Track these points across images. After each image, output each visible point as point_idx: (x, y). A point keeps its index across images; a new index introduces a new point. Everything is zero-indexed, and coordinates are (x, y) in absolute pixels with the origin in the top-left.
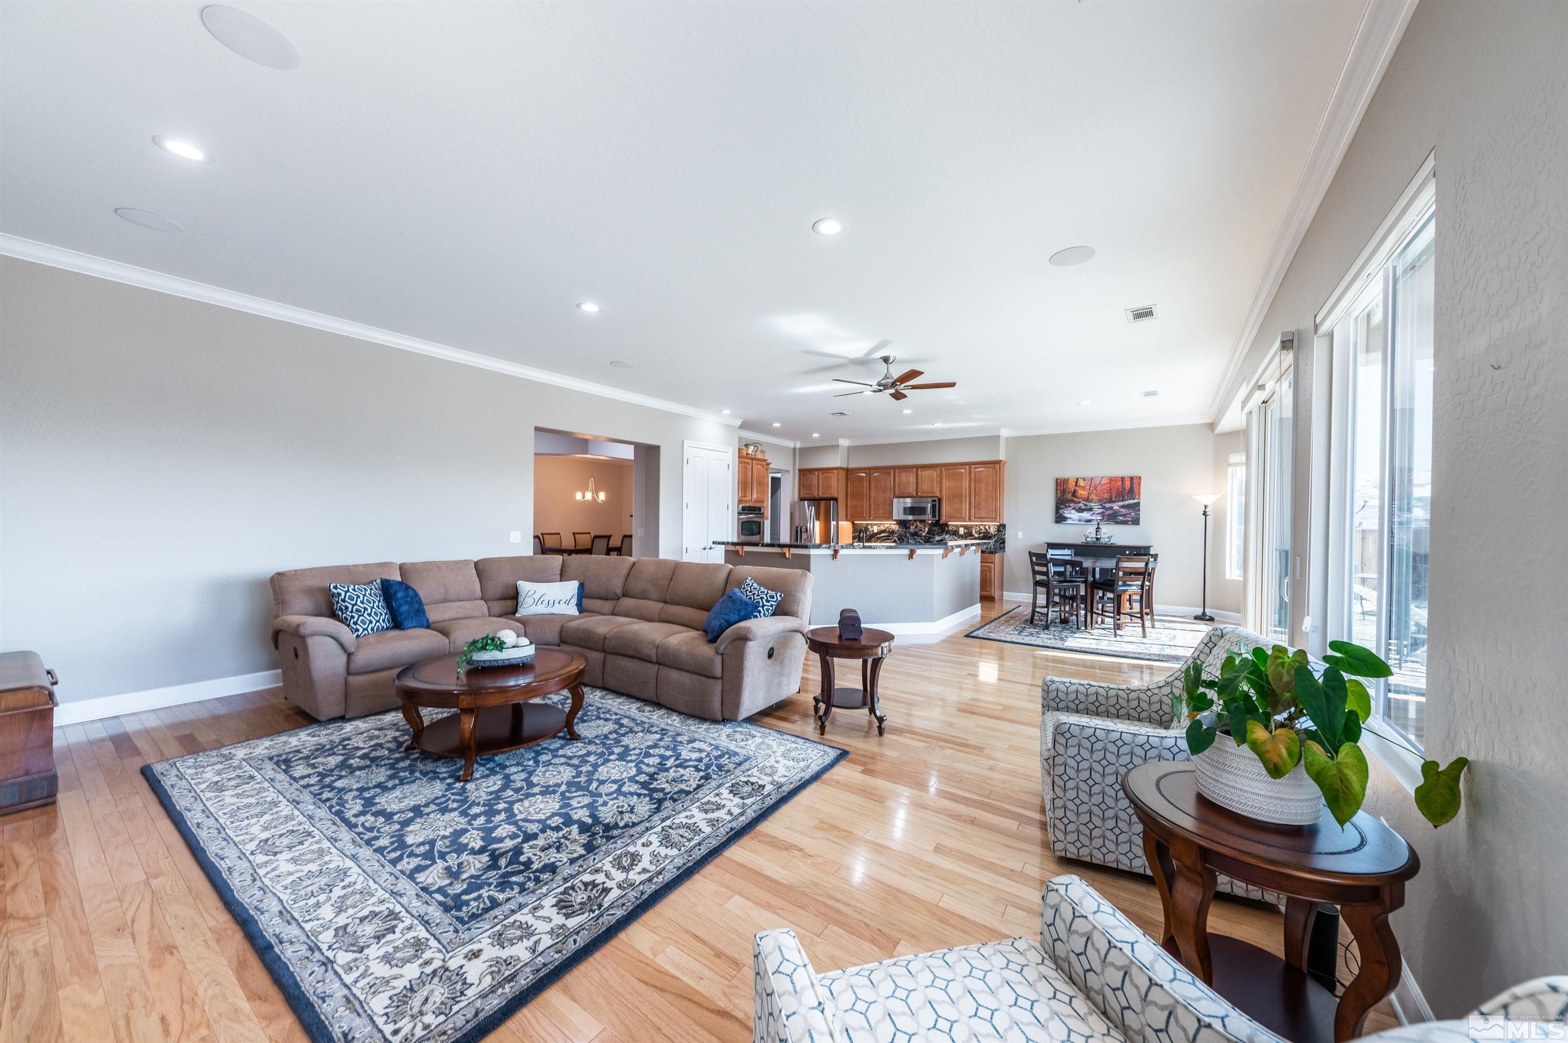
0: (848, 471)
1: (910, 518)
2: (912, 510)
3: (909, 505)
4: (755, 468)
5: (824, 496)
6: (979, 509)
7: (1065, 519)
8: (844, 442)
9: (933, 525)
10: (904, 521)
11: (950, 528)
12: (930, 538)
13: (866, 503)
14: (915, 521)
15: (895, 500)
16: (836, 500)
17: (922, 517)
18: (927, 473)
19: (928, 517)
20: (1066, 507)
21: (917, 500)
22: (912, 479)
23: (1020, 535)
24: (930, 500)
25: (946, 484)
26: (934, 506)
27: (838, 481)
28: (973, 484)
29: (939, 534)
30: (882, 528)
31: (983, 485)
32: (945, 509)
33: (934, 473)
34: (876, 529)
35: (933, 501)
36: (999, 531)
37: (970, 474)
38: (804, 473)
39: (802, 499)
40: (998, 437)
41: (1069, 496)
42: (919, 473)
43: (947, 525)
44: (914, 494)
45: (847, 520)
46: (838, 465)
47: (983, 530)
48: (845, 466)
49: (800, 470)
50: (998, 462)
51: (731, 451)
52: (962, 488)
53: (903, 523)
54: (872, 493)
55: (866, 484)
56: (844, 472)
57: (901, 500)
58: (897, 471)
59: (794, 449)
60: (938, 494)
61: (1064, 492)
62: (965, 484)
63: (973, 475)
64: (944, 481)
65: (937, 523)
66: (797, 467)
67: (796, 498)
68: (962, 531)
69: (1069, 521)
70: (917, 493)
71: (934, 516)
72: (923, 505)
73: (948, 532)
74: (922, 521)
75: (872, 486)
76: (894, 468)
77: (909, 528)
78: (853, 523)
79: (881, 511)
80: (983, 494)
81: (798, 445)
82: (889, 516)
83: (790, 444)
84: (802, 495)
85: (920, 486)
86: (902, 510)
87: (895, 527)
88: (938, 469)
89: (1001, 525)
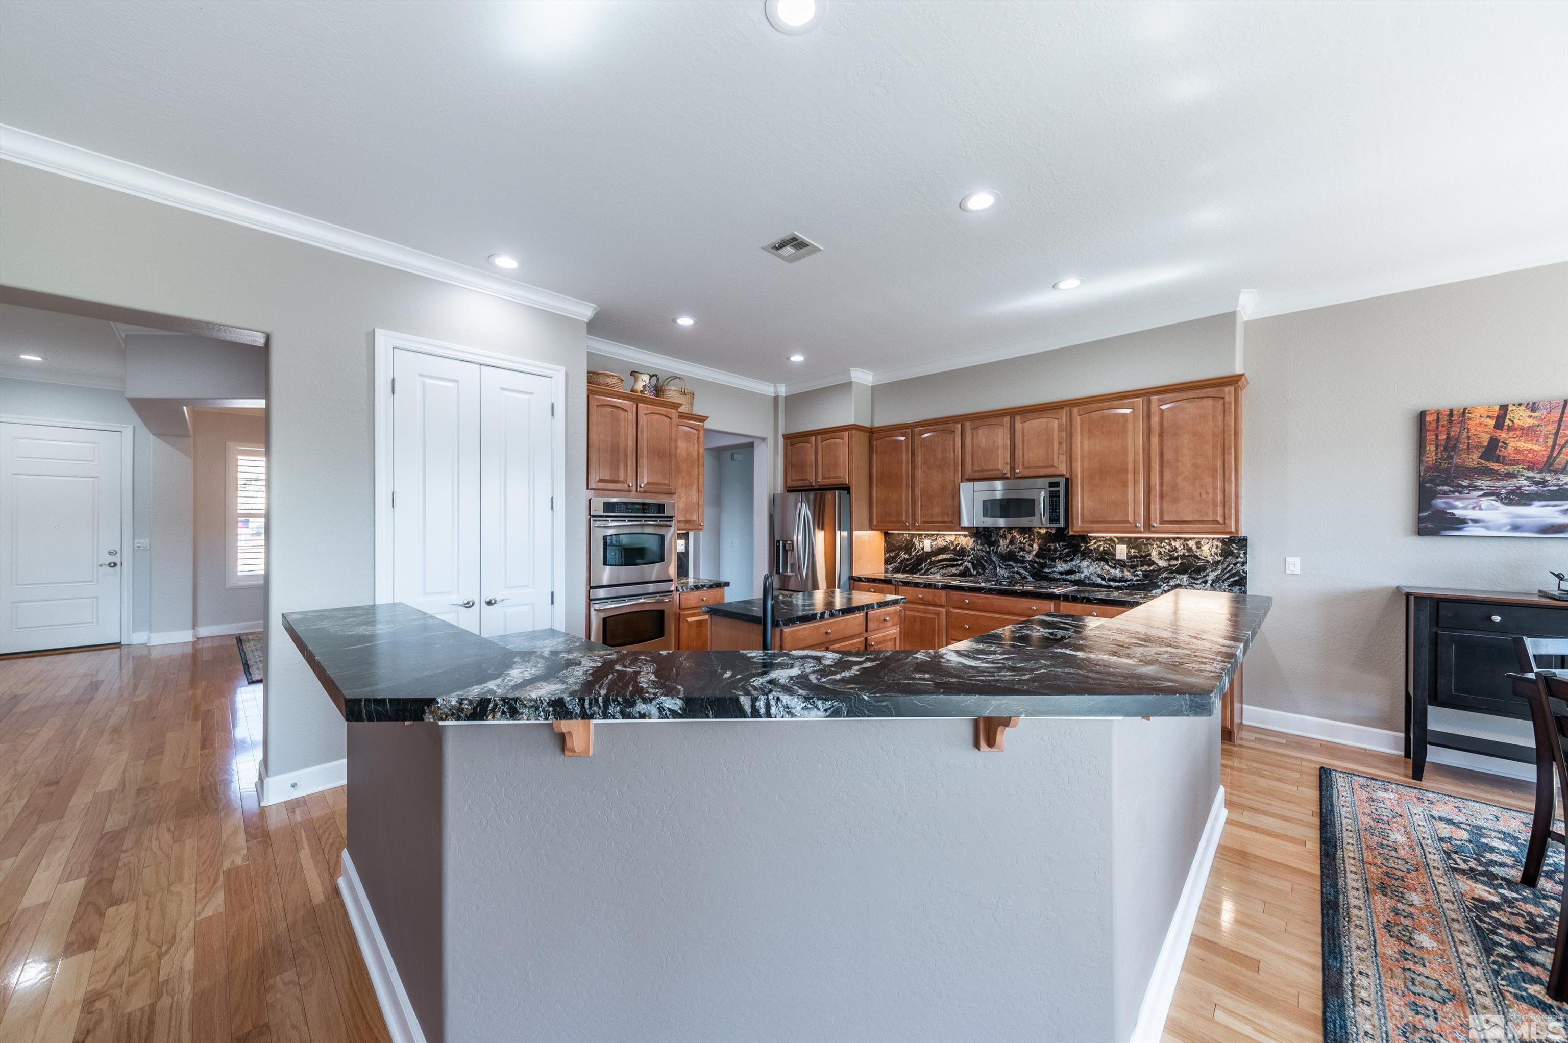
0: (872, 433)
1: (1001, 522)
2: (1006, 507)
3: (998, 495)
4: (643, 420)
5: (827, 482)
6: (1176, 500)
7: (1458, 523)
8: (863, 377)
9: (1050, 538)
10: (986, 529)
11: (1092, 545)
12: (1044, 566)
13: (906, 494)
14: (1010, 529)
15: (966, 489)
16: (847, 489)
17: (1024, 522)
18: (1036, 424)
19: (1040, 522)
20: (1460, 489)
21: (1012, 482)
22: (1001, 438)
23: (1294, 565)
24: (1041, 482)
25: (1082, 445)
26: (1053, 497)
27: (850, 452)
28: (1155, 440)
29: (1063, 559)
30: (941, 543)
31: (1186, 440)
32: (1081, 502)
33: (1053, 424)
34: (928, 545)
35: (1052, 485)
36: (1226, 553)
37: (1148, 416)
38: (793, 440)
39: (790, 490)
40: (1231, 317)
41: (1473, 459)
42: (1018, 425)
43: (1084, 539)
44: (1007, 470)
45: (871, 528)
46: (851, 421)
47: (1181, 551)
48: (867, 424)
49: (786, 437)
50: (1234, 381)
51: (559, 374)
52: (1125, 451)
53: (982, 534)
54: (919, 473)
55: (905, 457)
56: (864, 437)
57: (979, 485)
58: (968, 425)
59: (776, 399)
60: (1063, 469)
61: (1451, 446)
62: (1135, 442)
63: (1155, 420)
64: (1078, 439)
65: (1060, 535)
66: (781, 432)
67: (780, 488)
68: (1122, 552)
69: (1471, 530)
70: (1013, 469)
71: (1054, 519)
72: (1027, 495)
73: (1086, 555)
74: (1023, 530)
75: (919, 459)
76: (962, 419)
77: (995, 543)
78: (886, 534)
79: (936, 510)
80: (1186, 461)
81: (782, 391)
82: (953, 521)
83: (768, 389)
84: (790, 483)
85: (1019, 453)
86: (979, 506)
87: (966, 541)
88: (1064, 413)
89: (1232, 540)
